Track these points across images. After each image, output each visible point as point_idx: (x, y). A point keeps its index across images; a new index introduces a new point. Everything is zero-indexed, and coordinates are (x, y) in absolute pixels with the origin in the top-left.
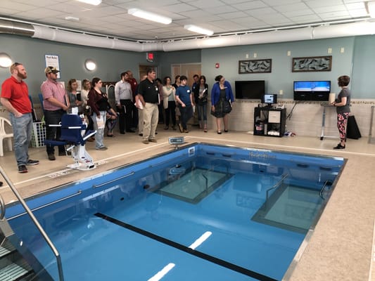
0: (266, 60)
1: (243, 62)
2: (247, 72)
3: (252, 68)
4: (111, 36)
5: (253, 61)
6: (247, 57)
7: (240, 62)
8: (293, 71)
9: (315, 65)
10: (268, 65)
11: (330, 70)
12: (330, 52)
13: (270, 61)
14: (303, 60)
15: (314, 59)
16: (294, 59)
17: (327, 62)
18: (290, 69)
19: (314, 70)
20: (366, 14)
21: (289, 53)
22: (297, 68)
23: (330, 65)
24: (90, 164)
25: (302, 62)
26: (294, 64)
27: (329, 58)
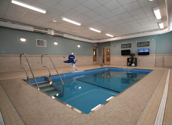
0: (130, 44)
1: (123, 45)
2: (124, 48)
3: (125, 46)
4: (85, 38)
5: (126, 44)
6: (124, 43)
7: (122, 45)
8: (138, 47)
9: (144, 44)
10: (130, 45)
11: (149, 46)
12: (149, 40)
13: (131, 44)
14: (141, 43)
15: (144, 43)
16: (138, 43)
17: (148, 43)
18: (137, 46)
19: (144, 46)
20: (159, 28)
21: (136, 41)
22: (139, 46)
23: (149, 44)
24: (76, 69)
25: (140, 44)
26: (138, 45)
27: (149, 42)
